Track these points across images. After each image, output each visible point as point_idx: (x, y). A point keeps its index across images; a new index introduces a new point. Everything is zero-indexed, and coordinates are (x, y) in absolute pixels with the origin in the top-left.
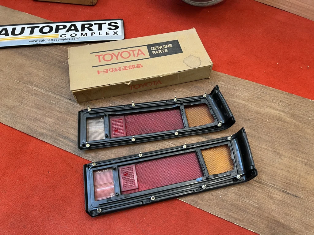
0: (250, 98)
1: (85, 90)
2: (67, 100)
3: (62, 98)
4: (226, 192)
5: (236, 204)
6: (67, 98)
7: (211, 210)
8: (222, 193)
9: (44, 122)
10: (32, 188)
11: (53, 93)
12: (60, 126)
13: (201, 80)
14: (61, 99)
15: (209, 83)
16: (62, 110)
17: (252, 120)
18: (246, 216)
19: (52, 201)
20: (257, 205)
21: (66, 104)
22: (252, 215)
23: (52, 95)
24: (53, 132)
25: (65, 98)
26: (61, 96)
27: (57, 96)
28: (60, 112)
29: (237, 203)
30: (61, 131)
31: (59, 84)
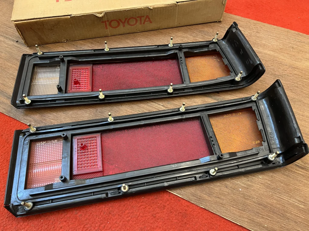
0: (281, 49)
2: (12, 43)
3: (5, 40)
4: (249, 183)
5: (267, 203)
6: (13, 41)
7: (225, 211)
8: (243, 183)
13: (209, 24)
15: (222, 27)
16: (3, 55)
17: (286, 76)
18: (284, 224)
20: (303, 206)
21: (10, 47)
22: (296, 222)
25: (10, 39)
26: (5, 37)
29: (268, 201)
31: (6, 23)
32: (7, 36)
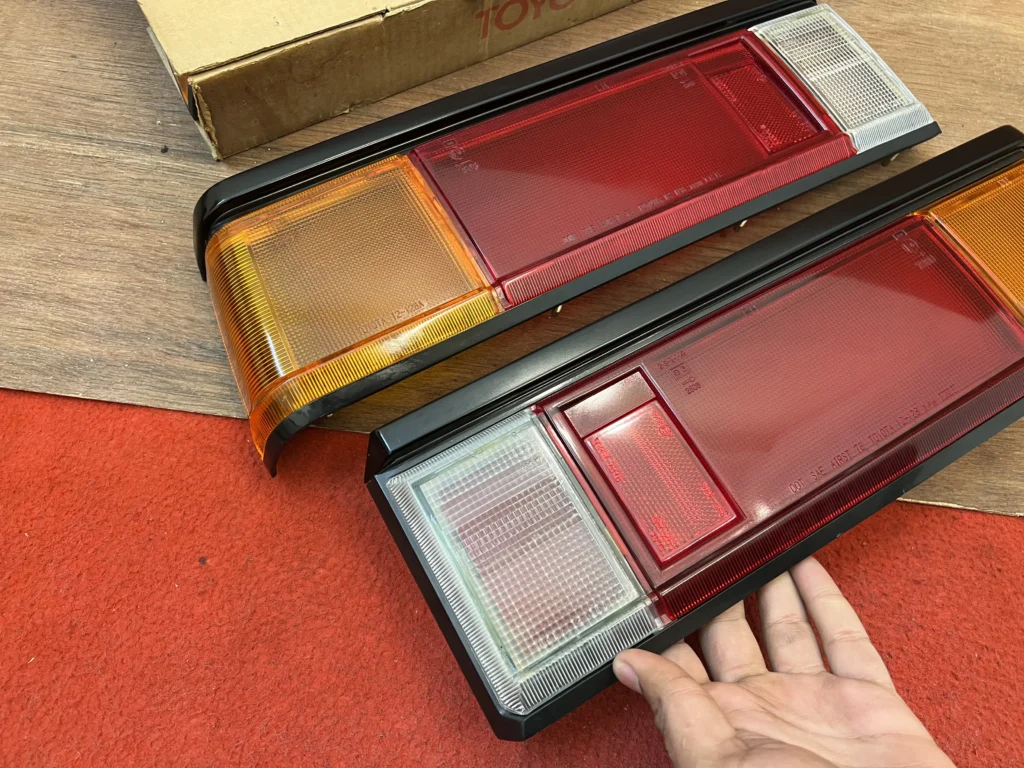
2: (148, 160)
3: (112, 153)
6: (145, 149)
9: (65, 300)
10: (142, 675)
11: (51, 134)
12: (165, 300)
14: (109, 160)
16: (144, 213)
19: (293, 713)
21: (150, 177)
23: (46, 144)
24: (139, 336)
25: (129, 146)
26: (101, 141)
27: (81, 148)
28: (136, 226)
30: (184, 322)
31: (66, 84)
32: (109, 137)
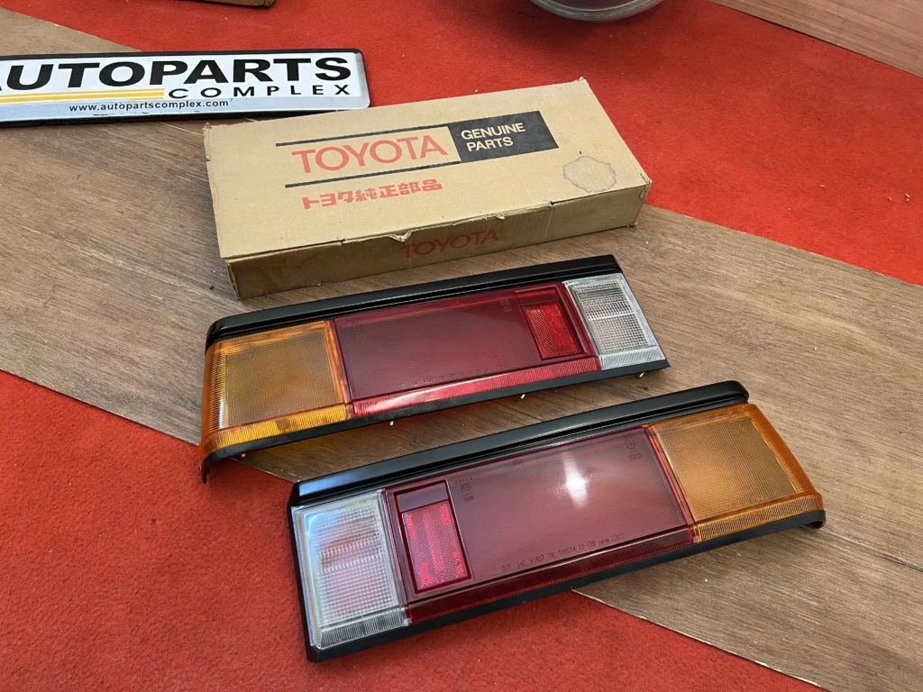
0: (759, 285)
1: (265, 255)
2: (200, 292)
3: (183, 284)
4: (721, 567)
5: (754, 601)
6: (202, 286)
7: (684, 622)
8: (711, 569)
9: (132, 362)
10: (102, 574)
11: (155, 267)
12: (183, 372)
13: (611, 231)
14: (181, 288)
15: (636, 238)
16: (189, 321)
17: (771, 347)
18: (787, 638)
19: (172, 617)
20: (816, 604)
21: (199, 302)
22: (805, 633)
23: (151, 274)
24: (163, 390)
25: (194, 282)
26: (180, 277)
27: (168, 279)
28: (182, 328)
29: (759, 598)
30: (188, 387)
31: (173, 241)
32: (185, 275)
